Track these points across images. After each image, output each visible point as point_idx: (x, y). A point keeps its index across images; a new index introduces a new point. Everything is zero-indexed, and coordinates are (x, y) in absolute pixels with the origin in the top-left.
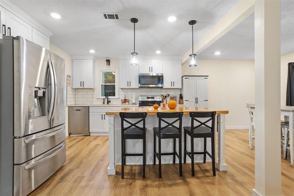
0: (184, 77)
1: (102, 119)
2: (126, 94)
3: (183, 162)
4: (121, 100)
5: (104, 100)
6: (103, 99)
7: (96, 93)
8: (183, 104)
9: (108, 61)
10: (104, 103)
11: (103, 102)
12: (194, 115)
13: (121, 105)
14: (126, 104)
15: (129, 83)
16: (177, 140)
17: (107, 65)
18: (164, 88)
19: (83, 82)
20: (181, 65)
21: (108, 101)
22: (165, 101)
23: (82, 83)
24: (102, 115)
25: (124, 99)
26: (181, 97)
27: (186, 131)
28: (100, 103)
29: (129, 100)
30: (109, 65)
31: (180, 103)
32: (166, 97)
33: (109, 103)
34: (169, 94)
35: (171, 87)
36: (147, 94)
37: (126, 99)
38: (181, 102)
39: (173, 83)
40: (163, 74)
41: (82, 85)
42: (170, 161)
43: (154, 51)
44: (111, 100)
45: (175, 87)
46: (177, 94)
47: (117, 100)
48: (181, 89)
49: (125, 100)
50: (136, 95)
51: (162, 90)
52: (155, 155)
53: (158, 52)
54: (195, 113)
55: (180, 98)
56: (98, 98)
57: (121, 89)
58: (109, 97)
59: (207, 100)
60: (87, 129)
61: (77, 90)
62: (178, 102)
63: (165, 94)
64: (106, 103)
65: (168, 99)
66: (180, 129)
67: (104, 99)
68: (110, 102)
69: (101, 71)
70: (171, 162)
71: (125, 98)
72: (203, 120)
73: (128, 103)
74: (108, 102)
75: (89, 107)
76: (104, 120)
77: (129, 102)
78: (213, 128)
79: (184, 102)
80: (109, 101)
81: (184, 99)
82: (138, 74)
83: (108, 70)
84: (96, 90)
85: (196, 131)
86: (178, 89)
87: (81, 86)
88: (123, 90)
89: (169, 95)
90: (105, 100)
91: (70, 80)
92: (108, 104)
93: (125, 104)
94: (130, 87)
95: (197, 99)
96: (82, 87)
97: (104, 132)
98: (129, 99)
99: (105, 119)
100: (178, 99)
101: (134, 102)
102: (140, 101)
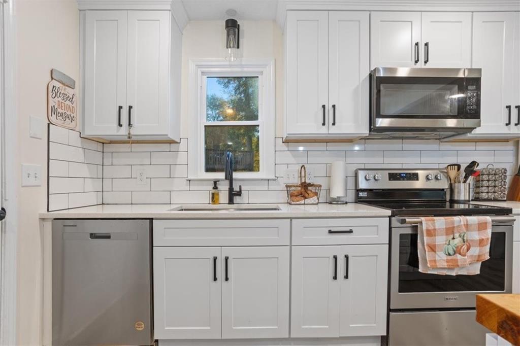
1: (215, 279)
4: (287, 186)
5: (215, 188)
6: (212, 184)
7: (182, 158)
10: (214, 198)
11: (213, 194)
13: (288, 206)
14: (307, 201)
15: (328, 114)
17: (228, 46)
19: (130, 107)
21: (231, 189)
23: (125, 115)
24: (215, 259)
25: (299, 181)
28: (201, 197)
29: (319, 186)
30: (238, 47)
33: (237, 199)
36: (387, 160)
37: (308, 181)
39: (513, 114)
40: (480, 70)
41: (125, 121)
44: (243, 188)
47: (266, 188)
49: (305, 186)
50: (347, 164)
56: (189, 178)
58: (236, 175)
60: (142, 327)
61: (109, 148)
64: (224, 197)
67: (215, 183)
68: (239, 194)
69: (203, 73)
71: (304, 176)
73: (314, 199)
74: (233, 195)
75: (151, 220)
76: (225, 283)
77: (317, 195)
80: (236, 188)
82: (366, 74)
83: (230, 66)
84: (182, 146)
87: (120, 125)
88: (292, 147)
90: (220, 187)
91: (71, 100)
92: (232, 201)
93: (302, 202)
94: (334, 130)
96: (124, 131)
97: (225, 338)
98: (319, 182)
99: (227, 279)
101: (339, 192)
102: (359, 190)
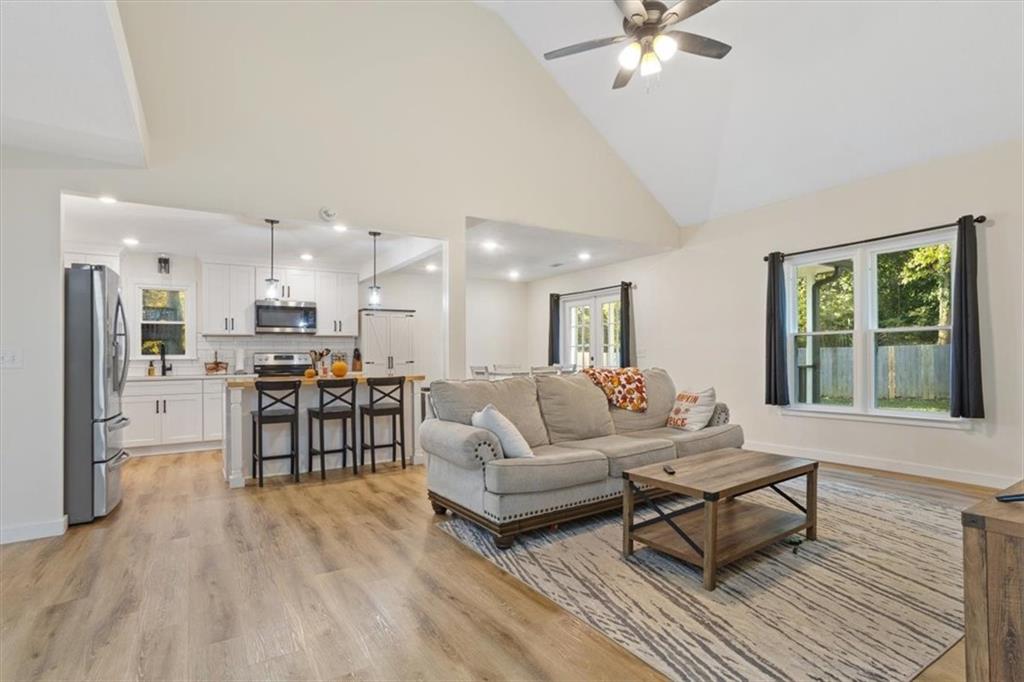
0: (364, 313)
1: (158, 412)
2: (217, 347)
3: (359, 464)
4: (206, 364)
5: (151, 365)
6: (149, 363)
8: (360, 370)
9: (164, 263)
10: (150, 372)
11: (149, 370)
12: (373, 383)
13: (205, 377)
14: (219, 373)
15: (229, 323)
16: (349, 420)
17: (160, 272)
18: (317, 334)
20: (357, 285)
21: (164, 366)
22: (319, 364)
24: (158, 401)
25: (213, 360)
26: (357, 356)
27: (364, 410)
28: (140, 373)
29: (227, 364)
30: (168, 272)
31: (354, 369)
32: (321, 355)
33: (168, 373)
34: (329, 348)
35: (334, 334)
36: (276, 348)
37: (219, 360)
38: (358, 367)
39: (338, 325)
40: (315, 303)
42: (336, 463)
43: (299, 255)
44: (173, 365)
45: (344, 332)
46: (348, 349)
47: (190, 365)
48: (356, 338)
49: (216, 363)
50: (246, 351)
51: (313, 340)
52: (312, 453)
53: (307, 257)
54: (375, 379)
55: (354, 357)
56: (130, 359)
57: (205, 336)
58: (168, 357)
59: (412, 362)
62: (350, 367)
63: (319, 349)
64: (158, 371)
65: (327, 360)
66: (353, 404)
67: (151, 362)
68: (170, 369)
70: (340, 466)
71: (216, 358)
72: (387, 389)
73: (224, 372)
74: (166, 370)
76: (165, 414)
77: (226, 369)
78: (401, 401)
79: (365, 366)
80: (168, 366)
81: (364, 359)
82: (253, 301)
83: (162, 285)
85: (376, 406)
86: (351, 337)
88: (209, 339)
89: (328, 351)
90: (155, 365)
92: (164, 374)
93: (215, 373)
94: (233, 332)
95: (390, 359)
97: (164, 443)
98: (227, 361)
100: (350, 359)
101: (240, 366)
102: (256, 366)
